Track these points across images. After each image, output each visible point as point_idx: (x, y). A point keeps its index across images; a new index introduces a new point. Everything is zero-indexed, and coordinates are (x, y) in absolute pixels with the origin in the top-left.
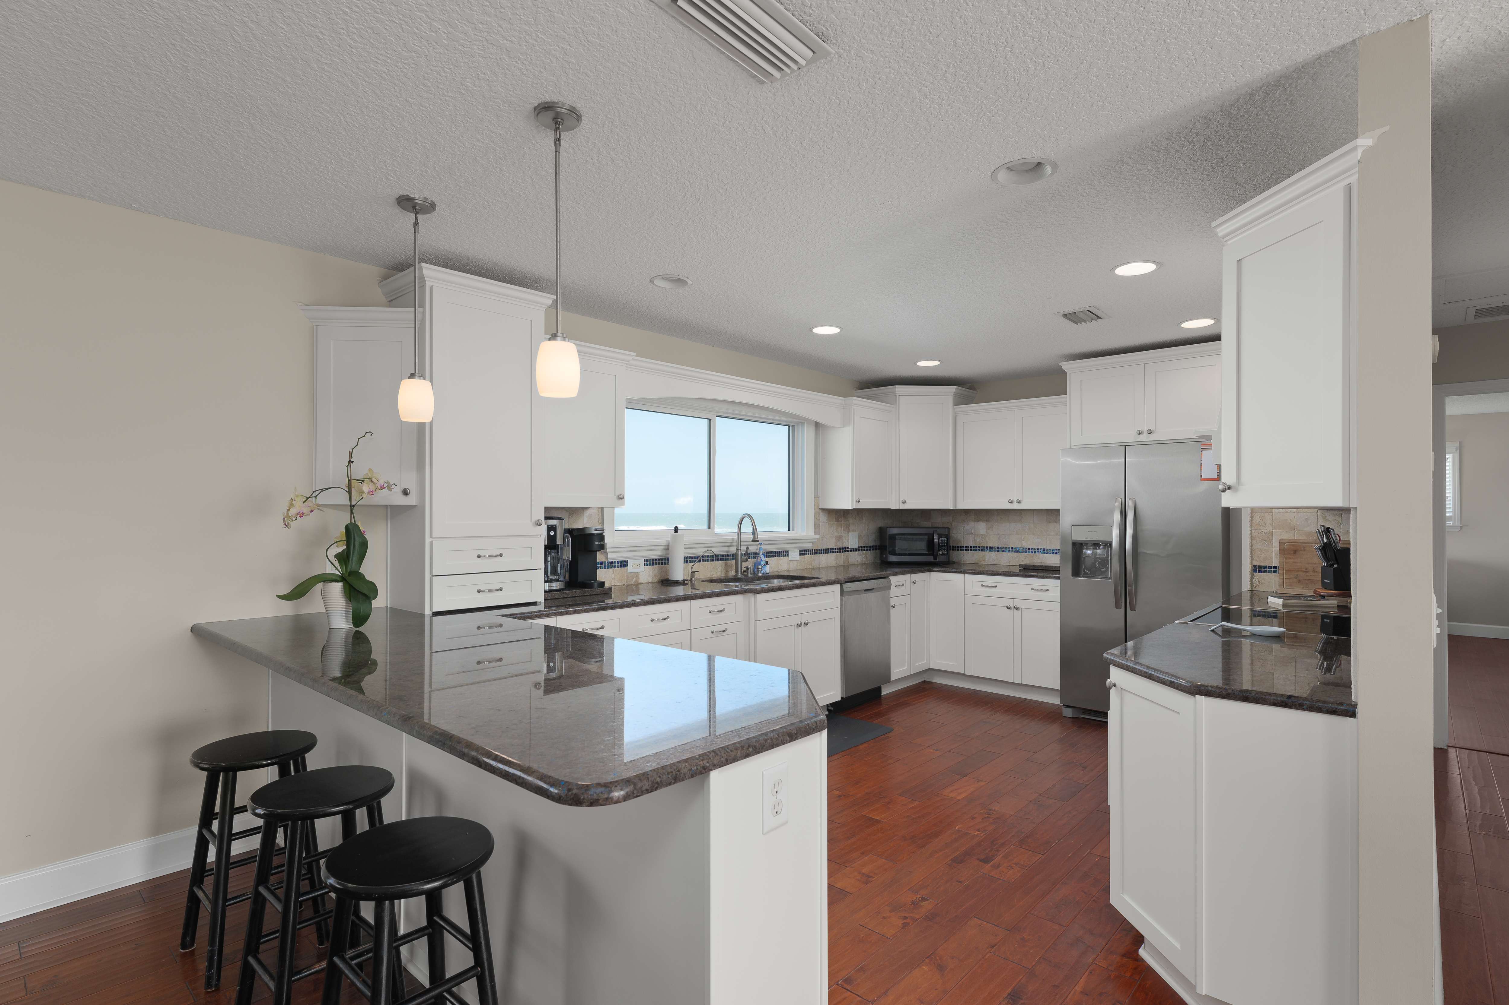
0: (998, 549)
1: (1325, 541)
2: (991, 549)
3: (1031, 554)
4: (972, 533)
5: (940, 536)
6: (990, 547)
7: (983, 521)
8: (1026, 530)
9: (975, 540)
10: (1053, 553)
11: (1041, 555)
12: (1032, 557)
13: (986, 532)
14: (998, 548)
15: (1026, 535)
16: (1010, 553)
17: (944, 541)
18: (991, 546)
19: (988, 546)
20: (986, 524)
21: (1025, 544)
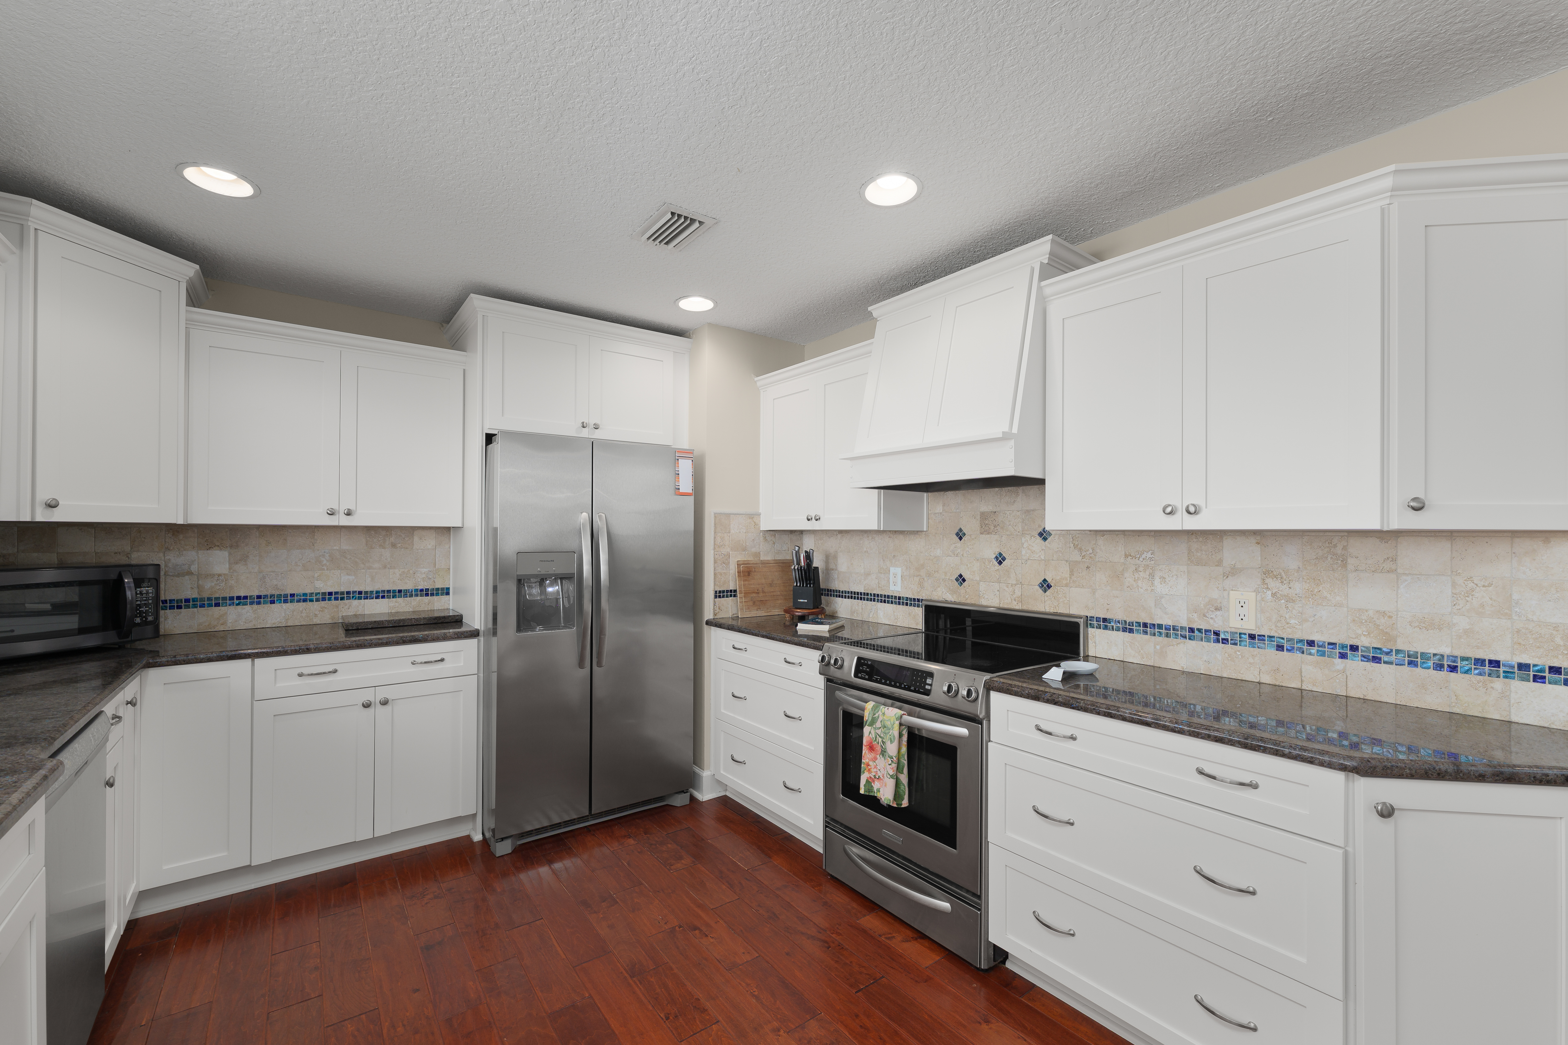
0: (259, 599)
1: (803, 564)
2: (242, 600)
3: (334, 602)
4: (190, 573)
5: (138, 583)
6: (239, 598)
7: (221, 547)
8: (325, 562)
9: (198, 587)
10: (377, 597)
11: (355, 602)
12: (337, 607)
13: (230, 569)
14: (259, 597)
15: (323, 570)
16: (289, 605)
17: (147, 593)
18: (242, 594)
19: (235, 595)
20: (230, 554)
21: (321, 586)
